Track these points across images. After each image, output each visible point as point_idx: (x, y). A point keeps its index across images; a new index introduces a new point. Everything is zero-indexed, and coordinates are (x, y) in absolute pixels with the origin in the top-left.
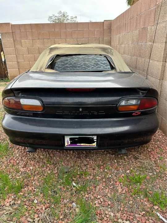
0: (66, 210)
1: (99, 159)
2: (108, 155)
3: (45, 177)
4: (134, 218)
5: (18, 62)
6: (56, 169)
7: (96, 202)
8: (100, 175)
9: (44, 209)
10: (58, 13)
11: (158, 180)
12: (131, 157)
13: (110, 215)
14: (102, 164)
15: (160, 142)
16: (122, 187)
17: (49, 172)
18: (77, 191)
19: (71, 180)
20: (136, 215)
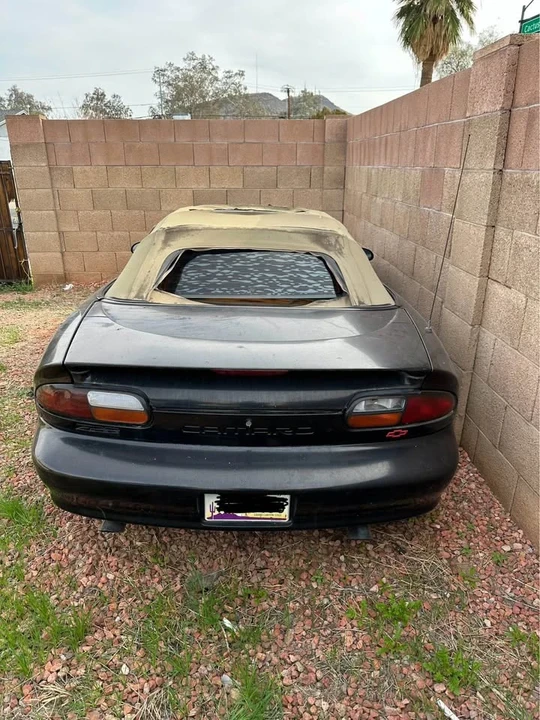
0: (206, 695)
1: (298, 551)
2: (323, 541)
3: (148, 602)
4: (380, 714)
5: (61, 233)
6: (178, 579)
7: (284, 673)
8: (298, 599)
9: (146, 690)
10: (185, 60)
11: (453, 613)
12: (385, 547)
13: (319, 708)
14: (305, 567)
15: (470, 501)
16: (354, 632)
17: (160, 588)
18: (234, 642)
19: (220, 611)
20: (387, 708)
